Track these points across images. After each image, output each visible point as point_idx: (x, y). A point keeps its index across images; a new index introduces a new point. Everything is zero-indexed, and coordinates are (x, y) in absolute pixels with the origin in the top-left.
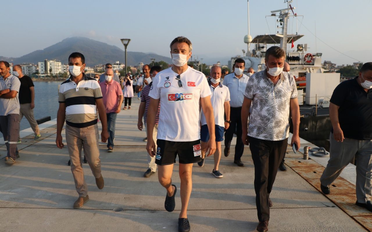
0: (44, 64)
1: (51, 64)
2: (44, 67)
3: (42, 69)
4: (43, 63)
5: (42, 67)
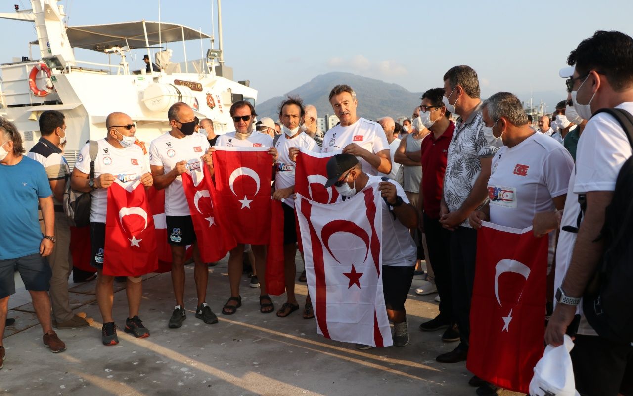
0: (324, 121)
1: (333, 120)
2: (324, 124)
3: (323, 126)
4: (324, 119)
5: (322, 124)
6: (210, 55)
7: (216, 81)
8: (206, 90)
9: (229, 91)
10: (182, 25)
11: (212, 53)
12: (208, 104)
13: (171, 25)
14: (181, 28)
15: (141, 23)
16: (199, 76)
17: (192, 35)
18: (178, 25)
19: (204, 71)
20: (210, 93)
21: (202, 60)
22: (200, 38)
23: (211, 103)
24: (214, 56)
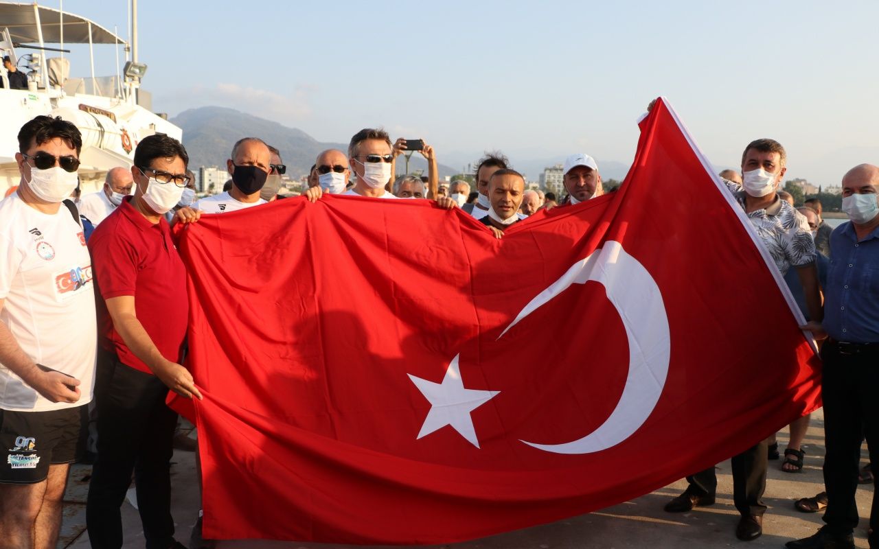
6: (130, 71)
7: (135, 111)
8: (121, 123)
9: (151, 128)
10: (90, 20)
11: (132, 69)
12: (123, 146)
13: (74, 17)
14: (87, 24)
15: (32, 7)
16: (111, 101)
17: (102, 37)
18: (84, 19)
19: (120, 95)
20: (126, 129)
21: (116, 77)
22: (115, 43)
23: (128, 144)
24: (134, 72)
